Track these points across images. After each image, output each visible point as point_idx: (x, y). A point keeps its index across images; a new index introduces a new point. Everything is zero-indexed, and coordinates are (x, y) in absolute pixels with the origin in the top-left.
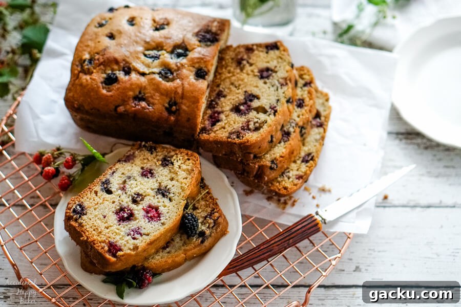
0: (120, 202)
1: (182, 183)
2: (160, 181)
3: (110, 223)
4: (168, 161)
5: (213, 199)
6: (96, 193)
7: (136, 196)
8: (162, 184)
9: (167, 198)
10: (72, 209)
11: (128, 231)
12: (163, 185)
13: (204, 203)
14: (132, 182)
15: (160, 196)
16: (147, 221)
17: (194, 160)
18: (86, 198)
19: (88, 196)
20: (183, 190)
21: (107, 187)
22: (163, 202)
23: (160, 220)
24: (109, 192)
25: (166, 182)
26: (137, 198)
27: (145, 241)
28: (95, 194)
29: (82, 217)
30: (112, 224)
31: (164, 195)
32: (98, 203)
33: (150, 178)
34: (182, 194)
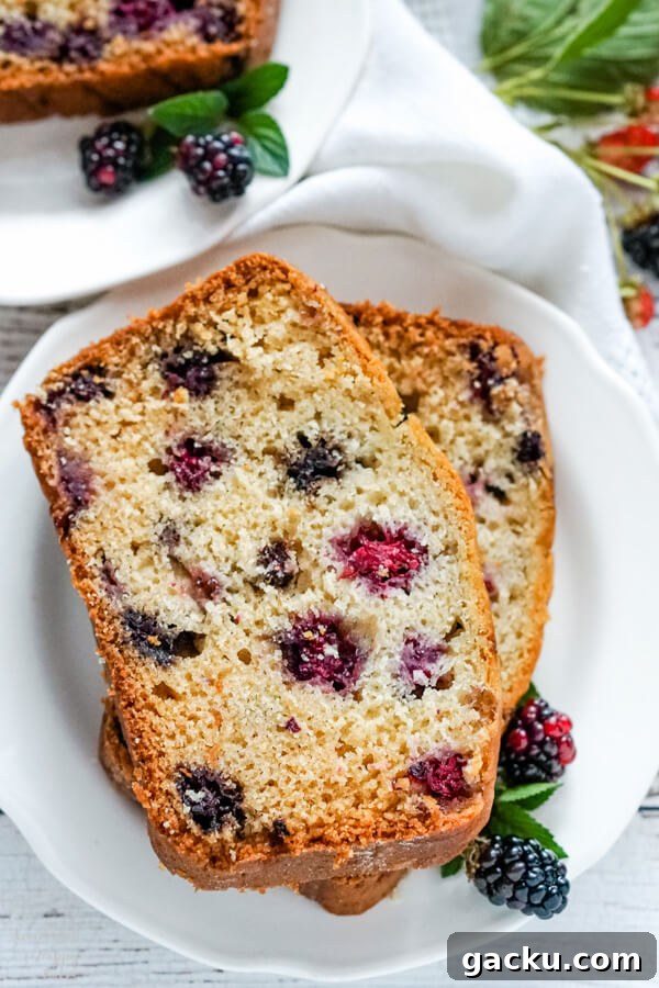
0: (258, 632)
1: (332, 383)
2: (263, 446)
3: (333, 727)
4: (195, 362)
5: (431, 322)
6: (165, 691)
7: (274, 566)
8: (279, 445)
9: (348, 467)
10: (191, 823)
11: (404, 686)
12: (287, 442)
13: (417, 361)
14: (199, 538)
15: (327, 487)
16: (398, 593)
17: (272, 283)
18: (168, 743)
19: (163, 730)
20: (366, 398)
21: (163, 639)
22: (360, 491)
23: (425, 550)
24: (189, 644)
25: (283, 429)
26: (282, 566)
27: (476, 653)
28: (169, 702)
29: (244, 806)
30: (342, 722)
31: (332, 473)
32: (217, 714)
33: (223, 468)
34: (380, 412)
